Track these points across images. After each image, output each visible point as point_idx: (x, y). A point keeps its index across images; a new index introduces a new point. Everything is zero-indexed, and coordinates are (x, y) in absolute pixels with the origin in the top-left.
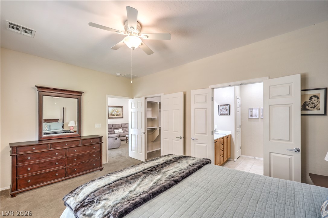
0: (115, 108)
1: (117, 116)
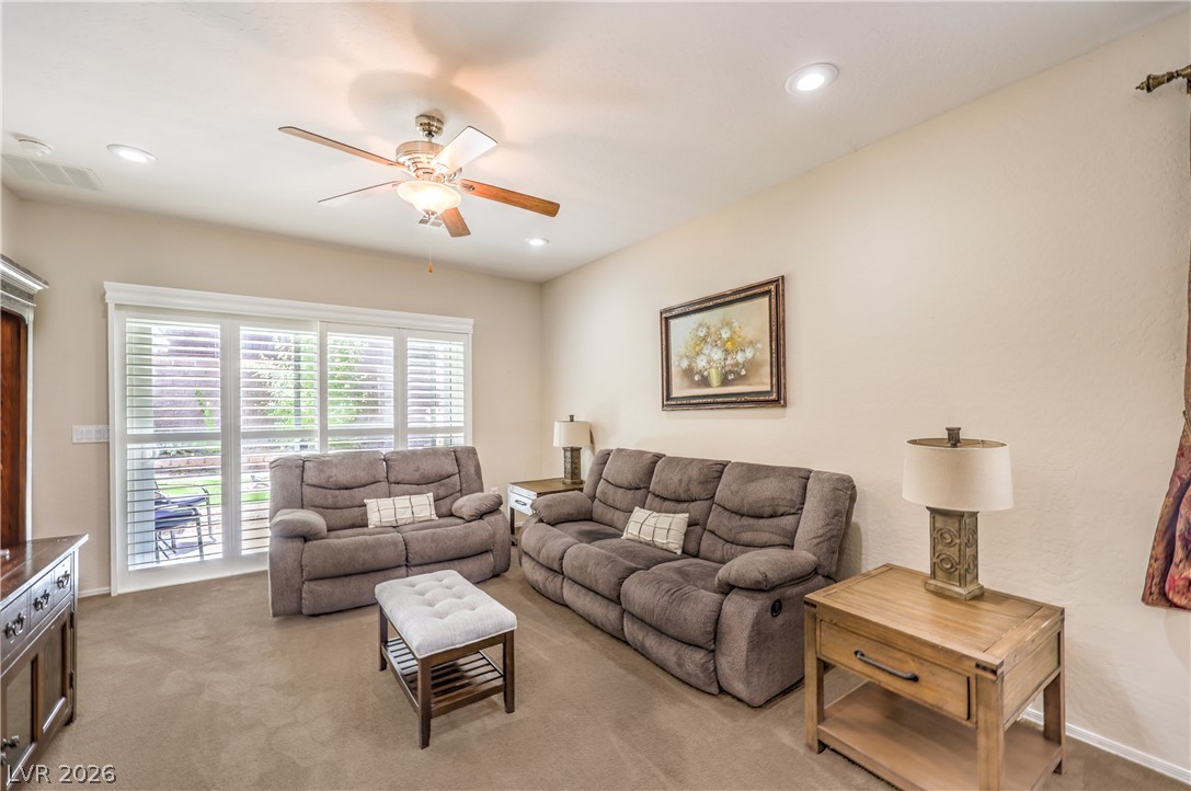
0: (712, 317)
1: (725, 382)
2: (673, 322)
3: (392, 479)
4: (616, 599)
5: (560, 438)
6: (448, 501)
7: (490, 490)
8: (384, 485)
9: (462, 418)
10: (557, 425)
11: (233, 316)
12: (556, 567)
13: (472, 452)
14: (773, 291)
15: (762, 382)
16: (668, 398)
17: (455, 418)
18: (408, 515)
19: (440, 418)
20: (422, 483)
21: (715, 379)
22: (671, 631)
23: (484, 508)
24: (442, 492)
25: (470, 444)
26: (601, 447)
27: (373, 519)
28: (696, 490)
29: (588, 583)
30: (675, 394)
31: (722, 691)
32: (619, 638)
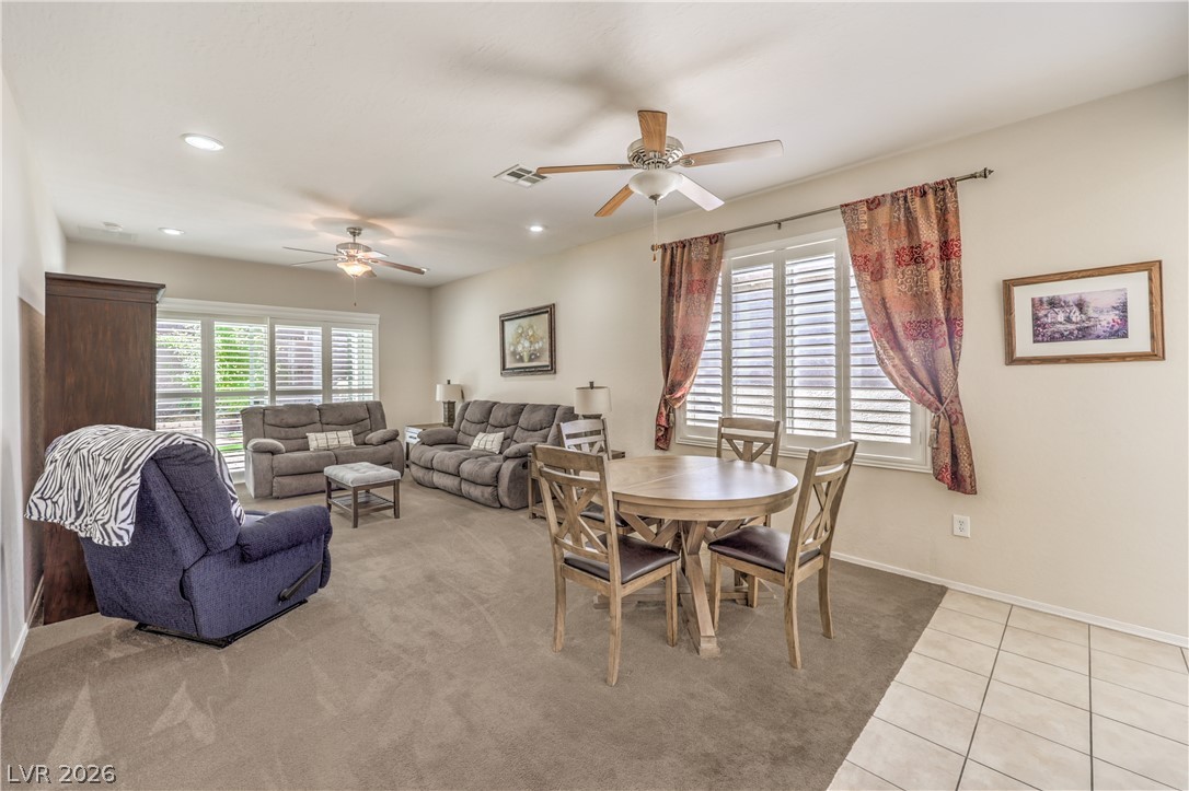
0: (525, 322)
1: (530, 360)
2: (506, 323)
3: (324, 421)
4: (457, 474)
5: (440, 395)
6: (362, 435)
7: (390, 427)
8: (318, 426)
9: (371, 382)
10: (438, 386)
11: (210, 315)
12: (429, 466)
13: (379, 405)
14: (550, 311)
15: (545, 361)
16: (504, 368)
17: (366, 382)
18: (336, 442)
19: (354, 382)
20: (344, 424)
21: (526, 358)
22: (479, 481)
23: (387, 438)
24: (358, 430)
25: (377, 400)
26: (467, 400)
27: (313, 444)
28: (510, 420)
29: (444, 470)
30: (507, 366)
31: (502, 506)
32: (459, 494)
